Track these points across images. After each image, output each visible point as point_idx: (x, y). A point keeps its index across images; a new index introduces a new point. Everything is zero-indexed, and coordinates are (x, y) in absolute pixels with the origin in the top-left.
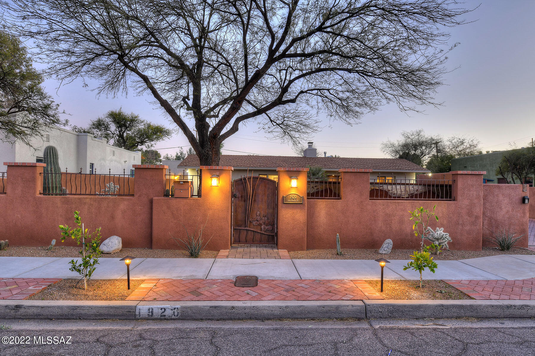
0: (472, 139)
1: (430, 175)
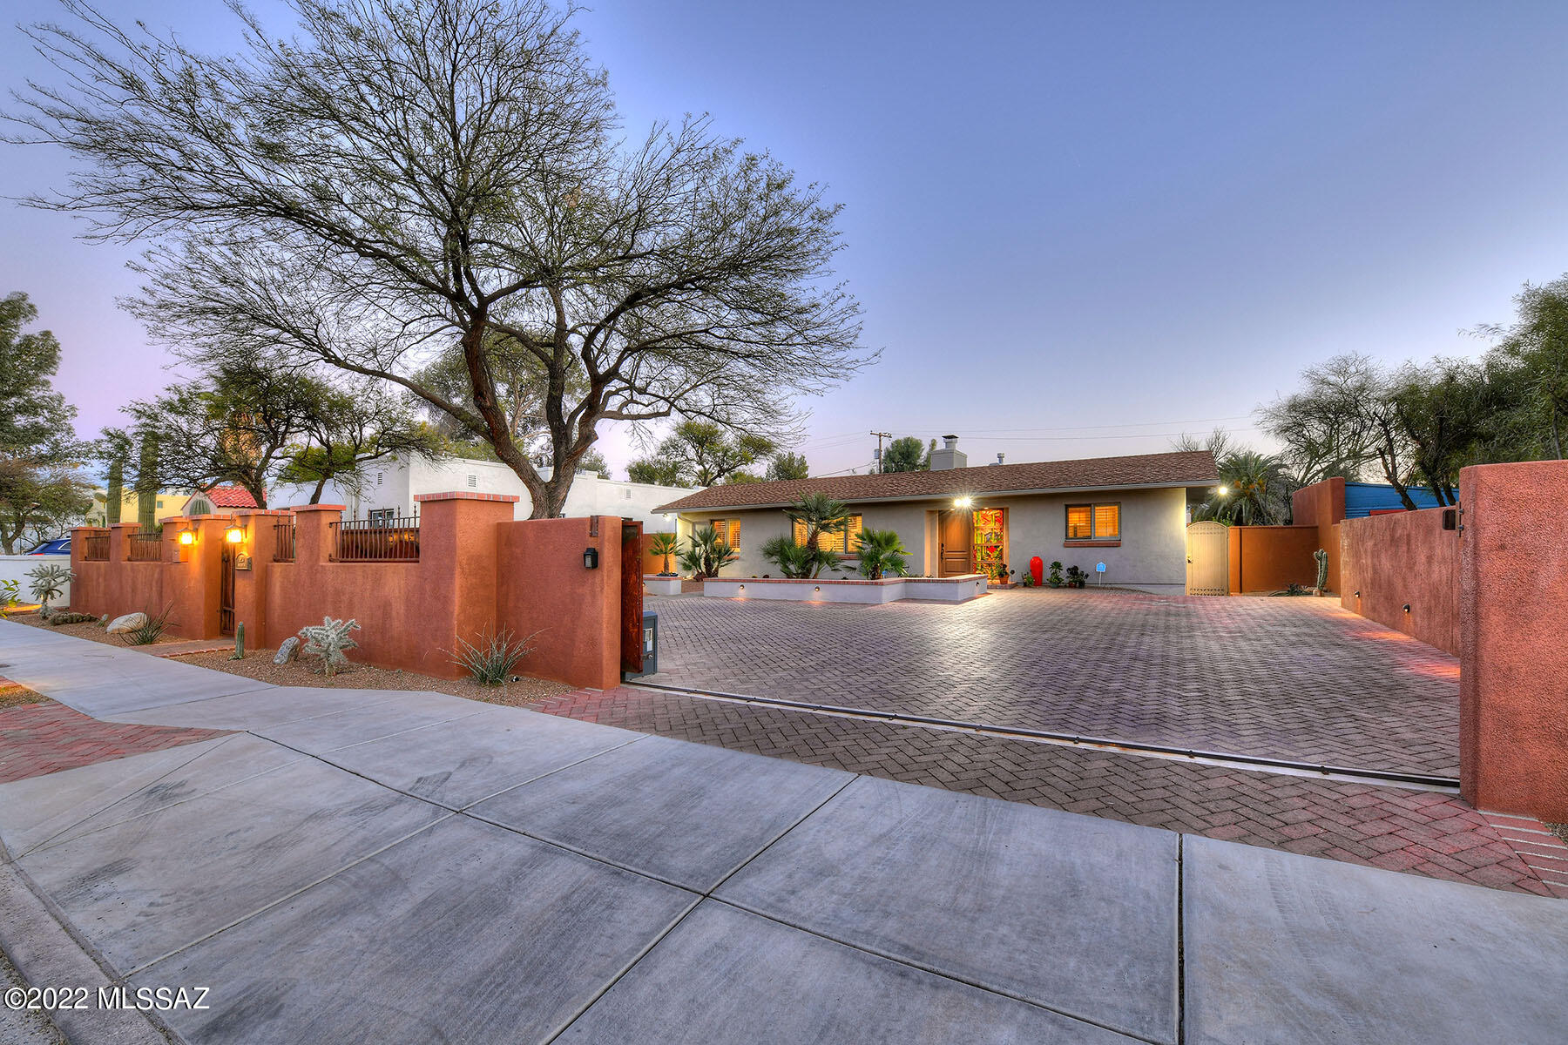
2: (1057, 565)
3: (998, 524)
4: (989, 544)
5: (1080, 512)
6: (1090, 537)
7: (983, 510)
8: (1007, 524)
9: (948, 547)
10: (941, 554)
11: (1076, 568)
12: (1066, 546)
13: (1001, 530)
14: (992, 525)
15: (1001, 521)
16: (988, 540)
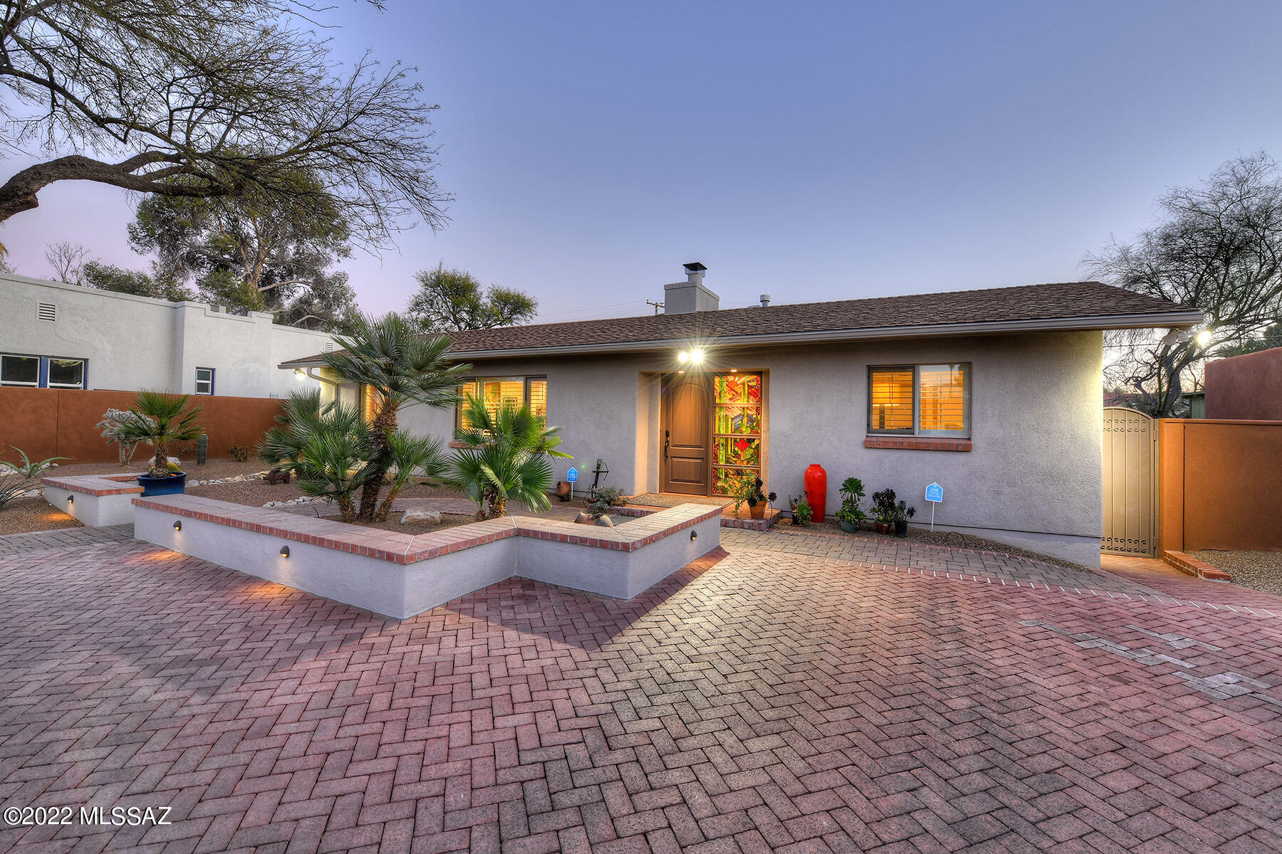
2: (853, 485)
3: (752, 401)
4: (738, 436)
5: (892, 381)
6: (910, 430)
7: (730, 374)
8: (767, 401)
9: (676, 438)
10: (665, 449)
11: (890, 494)
12: (868, 445)
13: (758, 410)
14: (743, 401)
15: (758, 394)
16: (738, 429)
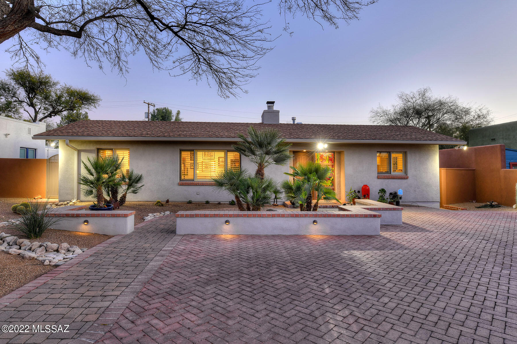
0: (479, 108)
1: (465, 148)
2: (382, 191)
3: (330, 162)
12: (381, 178)
13: (333, 166)
14: (327, 163)
